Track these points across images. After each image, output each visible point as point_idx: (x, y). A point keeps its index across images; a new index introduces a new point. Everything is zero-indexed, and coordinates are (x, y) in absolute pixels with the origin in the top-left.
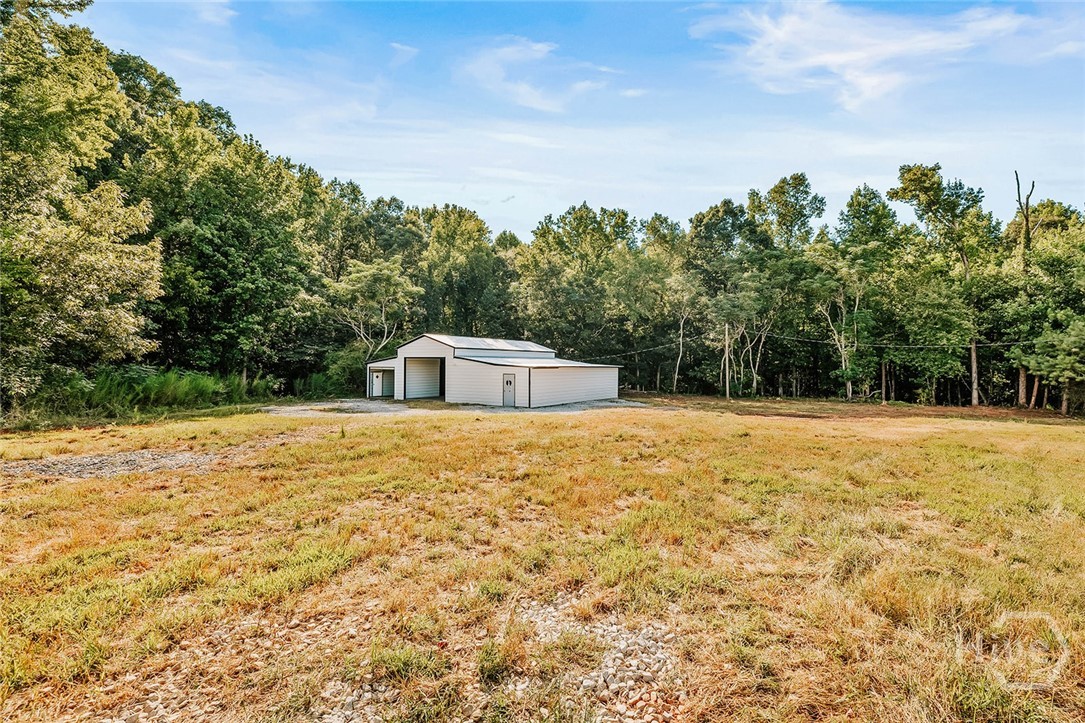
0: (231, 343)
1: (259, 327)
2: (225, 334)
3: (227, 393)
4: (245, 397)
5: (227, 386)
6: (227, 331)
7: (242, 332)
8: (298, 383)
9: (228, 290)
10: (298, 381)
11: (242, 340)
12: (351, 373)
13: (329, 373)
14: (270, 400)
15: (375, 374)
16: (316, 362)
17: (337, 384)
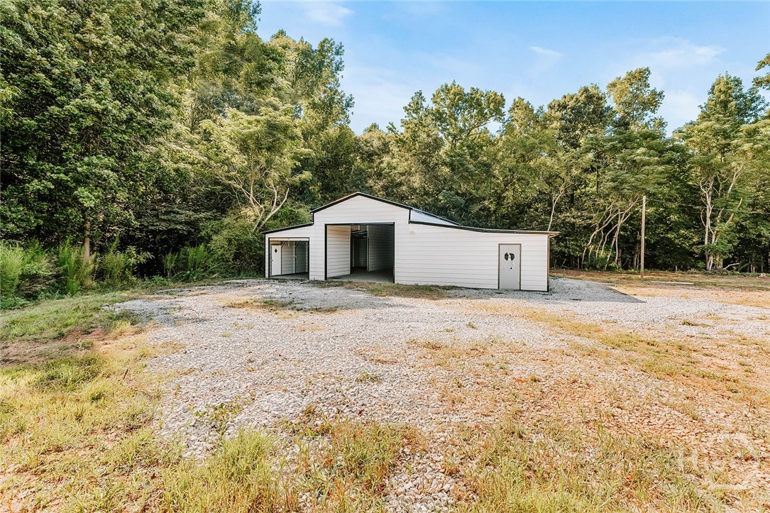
0: (61, 196)
1: (111, 173)
2: (51, 180)
3: (56, 276)
4: (90, 282)
5: (57, 264)
6: (54, 176)
7: (81, 180)
8: (169, 261)
9: (54, 109)
10: (169, 257)
11: (82, 192)
12: (239, 247)
13: (212, 245)
14: (132, 285)
15: (274, 248)
16: (189, 232)
17: (222, 259)
